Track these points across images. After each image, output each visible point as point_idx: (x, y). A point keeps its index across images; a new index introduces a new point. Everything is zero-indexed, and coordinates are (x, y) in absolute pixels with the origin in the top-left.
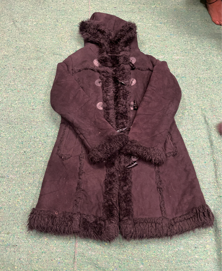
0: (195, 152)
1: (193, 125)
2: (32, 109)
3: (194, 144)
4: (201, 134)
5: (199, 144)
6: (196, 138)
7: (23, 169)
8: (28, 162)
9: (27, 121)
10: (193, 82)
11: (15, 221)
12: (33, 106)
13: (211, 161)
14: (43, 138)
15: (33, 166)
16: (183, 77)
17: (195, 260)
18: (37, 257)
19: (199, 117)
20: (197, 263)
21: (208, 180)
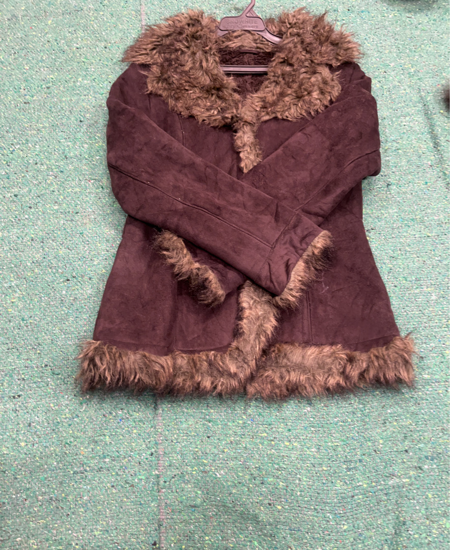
0: (403, 164)
1: (394, 107)
2: (25, 103)
3: (399, 147)
4: (411, 124)
5: (410, 145)
6: (402, 135)
7: (17, 233)
8: (27, 216)
9: (14, 128)
10: (385, 20)
11: (10, 345)
12: (26, 95)
13: (440, 179)
14: (56, 162)
15: (39, 223)
16: (362, 12)
17: (424, 384)
18: (69, 414)
19: (404, 91)
20: (428, 390)
21: (436, 218)
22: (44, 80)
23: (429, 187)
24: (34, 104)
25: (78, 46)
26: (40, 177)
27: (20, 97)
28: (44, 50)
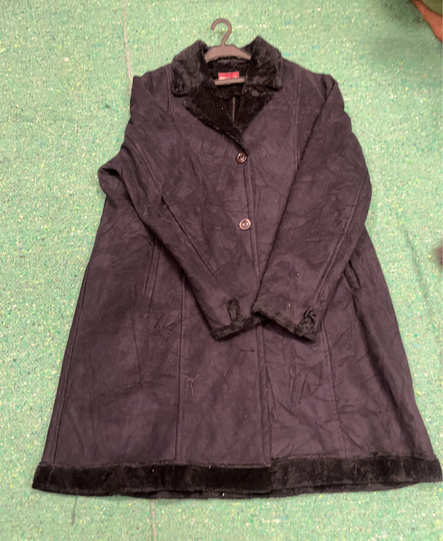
22: (38, 231)
23: (419, 340)
24: (29, 258)
25: (71, 193)
26: (38, 339)
27: (15, 250)
28: (37, 198)
